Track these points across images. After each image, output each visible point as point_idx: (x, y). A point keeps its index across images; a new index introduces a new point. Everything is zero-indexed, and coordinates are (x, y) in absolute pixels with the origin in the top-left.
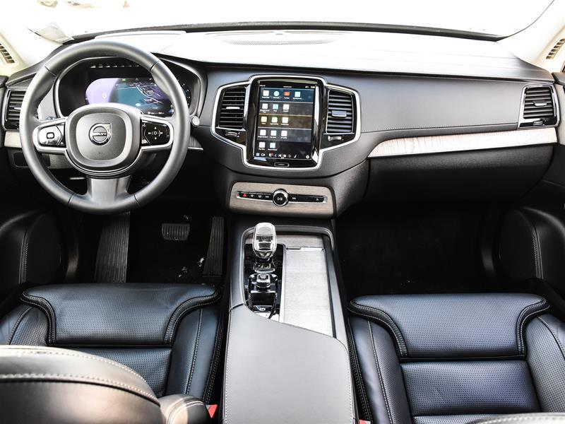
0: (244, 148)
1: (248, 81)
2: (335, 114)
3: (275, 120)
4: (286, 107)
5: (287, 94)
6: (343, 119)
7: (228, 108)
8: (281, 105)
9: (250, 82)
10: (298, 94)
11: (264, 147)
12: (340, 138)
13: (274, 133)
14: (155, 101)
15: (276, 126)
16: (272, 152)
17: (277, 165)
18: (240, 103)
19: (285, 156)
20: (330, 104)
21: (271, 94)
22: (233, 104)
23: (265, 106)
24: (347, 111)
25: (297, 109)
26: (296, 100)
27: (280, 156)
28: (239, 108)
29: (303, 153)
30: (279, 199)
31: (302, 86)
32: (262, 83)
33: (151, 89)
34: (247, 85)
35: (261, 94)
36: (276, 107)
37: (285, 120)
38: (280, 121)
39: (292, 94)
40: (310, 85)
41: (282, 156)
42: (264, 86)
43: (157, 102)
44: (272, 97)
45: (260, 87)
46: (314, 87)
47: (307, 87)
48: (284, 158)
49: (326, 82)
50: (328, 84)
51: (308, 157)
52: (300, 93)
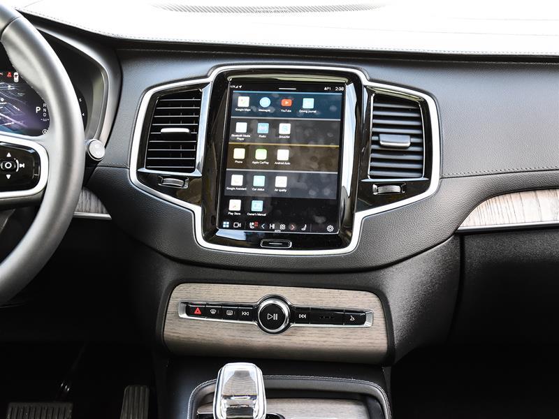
0: (198, 210)
1: (206, 77)
2: (386, 140)
3: (261, 154)
4: (285, 129)
5: (287, 103)
6: (401, 150)
7: (163, 130)
8: (274, 126)
9: (211, 79)
10: (308, 103)
11: (238, 208)
12: (397, 189)
13: (259, 181)
15: (264, 167)
16: (255, 219)
17: (267, 246)
18: (191, 120)
20: (376, 121)
21: (255, 102)
22: (175, 122)
23: (241, 127)
24: (412, 136)
25: (307, 133)
26: (305, 115)
27: (273, 226)
28: (187, 130)
29: (320, 220)
30: (269, 318)
31: (318, 87)
32: (235, 82)
34: (205, 85)
35: (232, 104)
36: (263, 128)
37: (283, 155)
38: (272, 156)
39: (298, 104)
40: (333, 86)
41: (277, 227)
42: (240, 87)
43: (14, 121)
44: (255, 109)
45: (232, 90)
46: (342, 89)
47: (328, 88)
48: (282, 231)
49: (368, 78)
50: (370, 80)
51: (330, 228)
52: (313, 100)
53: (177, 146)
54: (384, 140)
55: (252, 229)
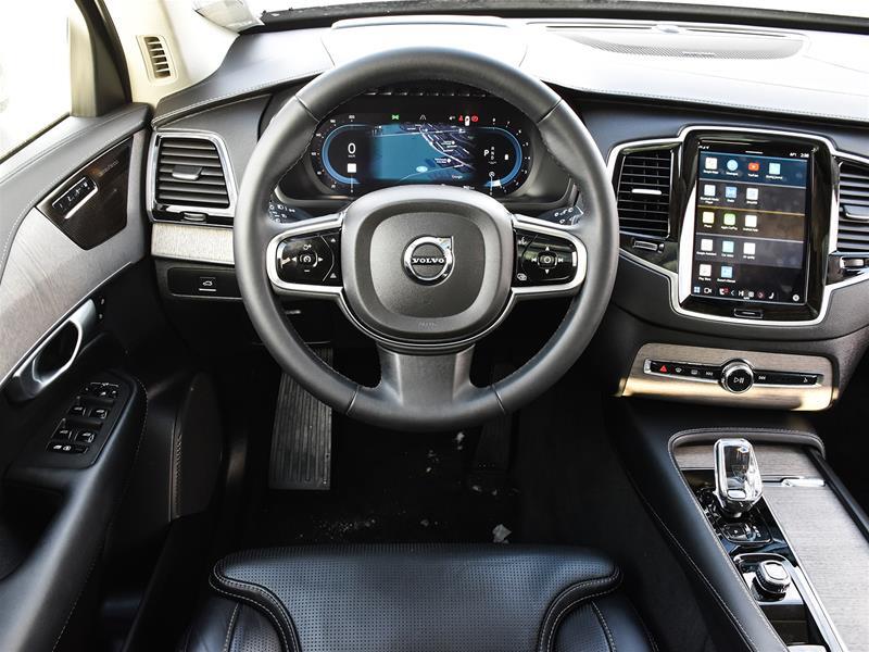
1: (676, 137)
3: (730, 219)
4: (752, 194)
5: (754, 167)
6: (866, 223)
7: (635, 191)
8: (742, 191)
9: (681, 138)
11: (709, 274)
12: (861, 262)
13: (728, 247)
14: (456, 163)
15: (733, 232)
16: (724, 285)
17: (741, 315)
19: (751, 294)
20: (842, 192)
21: (722, 165)
22: (650, 183)
23: (710, 190)
25: (774, 200)
26: (772, 181)
27: (742, 293)
28: (658, 193)
29: (787, 289)
30: (740, 381)
33: (450, 139)
35: (701, 165)
36: (731, 192)
37: (751, 221)
38: (740, 222)
39: (764, 169)
40: (799, 151)
41: (746, 295)
43: (463, 164)
44: (723, 172)
45: (701, 150)
46: (807, 155)
47: (793, 154)
48: (751, 298)
49: (835, 147)
50: (838, 150)
51: (796, 298)
52: (779, 165)
54: (850, 212)
55: (722, 296)
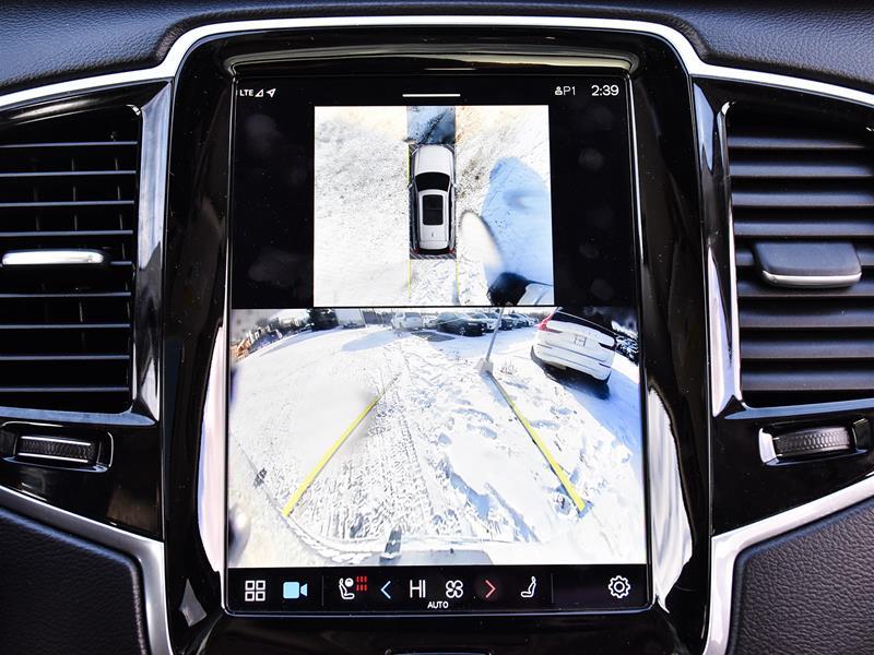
0: (156, 549)
1: (152, 61)
7: (14, 259)
9: (169, 68)
12: (837, 439)
18: (107, 218)
20: (740, 199)
22: (50, 226)
24: (859, 243)
28: (94, 257)
32: (250, 76)
34: (150, 90)
40: (583, 80)
41: (437, 592)
42: (271, 93)
45: (244, 102)
46: (612, 90)
47: (566, 89)
48: (453, 602)
49: (703, 51)
50: (711, 58)
51: (619, 586)
53: (66, 311)
54: (776, 264)
55: (348, 605)
